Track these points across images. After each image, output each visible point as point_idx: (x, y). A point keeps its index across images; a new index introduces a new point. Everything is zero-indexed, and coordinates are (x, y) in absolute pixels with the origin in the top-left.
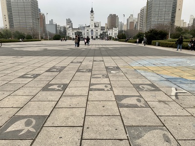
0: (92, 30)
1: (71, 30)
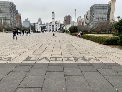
1: (39, 25)
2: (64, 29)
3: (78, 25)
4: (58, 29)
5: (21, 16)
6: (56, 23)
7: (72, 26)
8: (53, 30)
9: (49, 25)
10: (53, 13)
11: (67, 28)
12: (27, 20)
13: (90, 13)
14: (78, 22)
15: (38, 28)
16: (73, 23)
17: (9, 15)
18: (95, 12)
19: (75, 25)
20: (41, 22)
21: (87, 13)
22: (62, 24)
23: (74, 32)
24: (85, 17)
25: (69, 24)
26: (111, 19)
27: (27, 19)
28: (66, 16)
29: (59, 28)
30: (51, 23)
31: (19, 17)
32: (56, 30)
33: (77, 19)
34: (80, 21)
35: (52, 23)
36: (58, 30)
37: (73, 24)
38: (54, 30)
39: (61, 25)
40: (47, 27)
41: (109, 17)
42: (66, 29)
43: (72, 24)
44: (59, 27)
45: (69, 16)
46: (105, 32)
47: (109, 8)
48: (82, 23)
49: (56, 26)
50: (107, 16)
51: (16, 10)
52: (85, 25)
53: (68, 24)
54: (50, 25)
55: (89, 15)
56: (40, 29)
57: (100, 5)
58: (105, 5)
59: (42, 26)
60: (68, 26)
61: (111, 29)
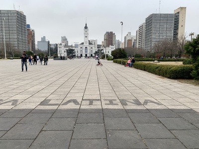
0: (86, 48)
1: (63, 48)
2: (103, 53)
3: (126, 46)
4: (95, 54)
5: (34, 33)
6: (90, 44)
7: (117, 48)
8: (86, 55)
9: (79, 47)
10: (86, 28)
11: (109, 51)
12: (43, 39)
13: (145, 27)
14: (127, 42)
15: (62, 52)
16: (119, 43)
17: (16, 32)
18: (153, 26)
19: (122, 46)
20: (67, 42)
21: (141, 28)
22: (101, 46)
23: (120, 57)
24: (138, 34)
25: (112, 45)
26: (179, 36)
27: (44, 37)
28: (107, 33)
29: (96, 52)
30: (83, 44)
31: (31, 35)
32: (92, 55)
33: (125, 38)
34: (130, 41)
35: (85, 44)
36: (93, 55)
37: (119, 45)
38: (88, 55)
39: (99, 46)
40: (76, 50)
41: (176, 34)
42: (107, 53)
43: (117, 45)
44: (95, 49)
45: (111, 33)
46: (171, 57)
47: (175, 19)
48: (133, 44)
49: (92, 48)
50: (173, 32)
51: (27, 24)
52: (137, 47)
53: (110, 46)
54: (81, 48)
55: (143, 31)
56: (64, 54)
57: (161, 14)
58: (169, 14)
59: (68, 48)
60: (110, 48)
61: (181, 52)
